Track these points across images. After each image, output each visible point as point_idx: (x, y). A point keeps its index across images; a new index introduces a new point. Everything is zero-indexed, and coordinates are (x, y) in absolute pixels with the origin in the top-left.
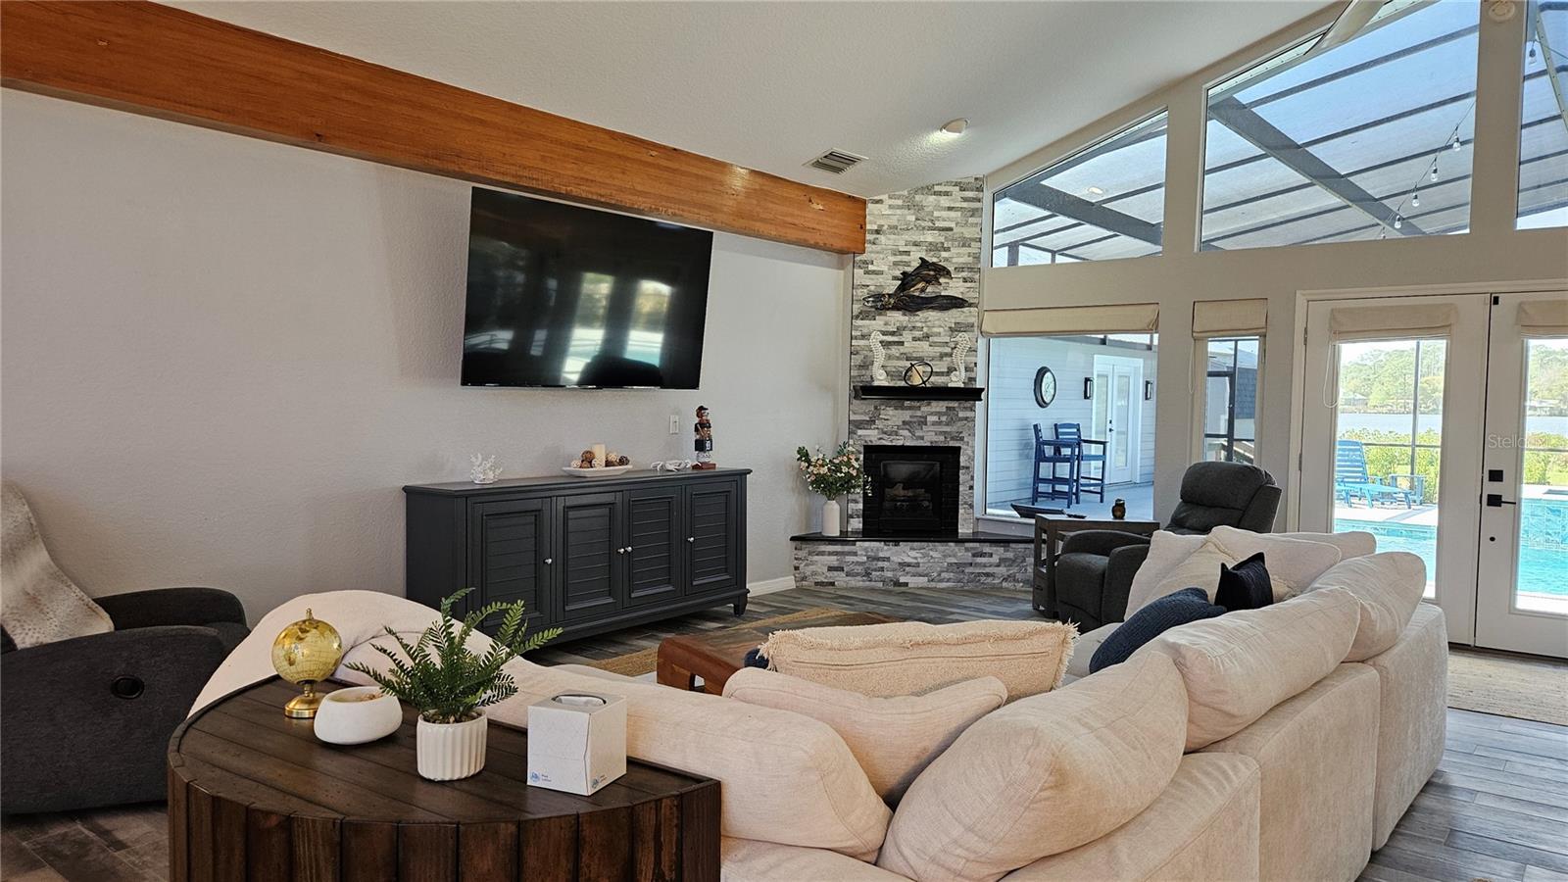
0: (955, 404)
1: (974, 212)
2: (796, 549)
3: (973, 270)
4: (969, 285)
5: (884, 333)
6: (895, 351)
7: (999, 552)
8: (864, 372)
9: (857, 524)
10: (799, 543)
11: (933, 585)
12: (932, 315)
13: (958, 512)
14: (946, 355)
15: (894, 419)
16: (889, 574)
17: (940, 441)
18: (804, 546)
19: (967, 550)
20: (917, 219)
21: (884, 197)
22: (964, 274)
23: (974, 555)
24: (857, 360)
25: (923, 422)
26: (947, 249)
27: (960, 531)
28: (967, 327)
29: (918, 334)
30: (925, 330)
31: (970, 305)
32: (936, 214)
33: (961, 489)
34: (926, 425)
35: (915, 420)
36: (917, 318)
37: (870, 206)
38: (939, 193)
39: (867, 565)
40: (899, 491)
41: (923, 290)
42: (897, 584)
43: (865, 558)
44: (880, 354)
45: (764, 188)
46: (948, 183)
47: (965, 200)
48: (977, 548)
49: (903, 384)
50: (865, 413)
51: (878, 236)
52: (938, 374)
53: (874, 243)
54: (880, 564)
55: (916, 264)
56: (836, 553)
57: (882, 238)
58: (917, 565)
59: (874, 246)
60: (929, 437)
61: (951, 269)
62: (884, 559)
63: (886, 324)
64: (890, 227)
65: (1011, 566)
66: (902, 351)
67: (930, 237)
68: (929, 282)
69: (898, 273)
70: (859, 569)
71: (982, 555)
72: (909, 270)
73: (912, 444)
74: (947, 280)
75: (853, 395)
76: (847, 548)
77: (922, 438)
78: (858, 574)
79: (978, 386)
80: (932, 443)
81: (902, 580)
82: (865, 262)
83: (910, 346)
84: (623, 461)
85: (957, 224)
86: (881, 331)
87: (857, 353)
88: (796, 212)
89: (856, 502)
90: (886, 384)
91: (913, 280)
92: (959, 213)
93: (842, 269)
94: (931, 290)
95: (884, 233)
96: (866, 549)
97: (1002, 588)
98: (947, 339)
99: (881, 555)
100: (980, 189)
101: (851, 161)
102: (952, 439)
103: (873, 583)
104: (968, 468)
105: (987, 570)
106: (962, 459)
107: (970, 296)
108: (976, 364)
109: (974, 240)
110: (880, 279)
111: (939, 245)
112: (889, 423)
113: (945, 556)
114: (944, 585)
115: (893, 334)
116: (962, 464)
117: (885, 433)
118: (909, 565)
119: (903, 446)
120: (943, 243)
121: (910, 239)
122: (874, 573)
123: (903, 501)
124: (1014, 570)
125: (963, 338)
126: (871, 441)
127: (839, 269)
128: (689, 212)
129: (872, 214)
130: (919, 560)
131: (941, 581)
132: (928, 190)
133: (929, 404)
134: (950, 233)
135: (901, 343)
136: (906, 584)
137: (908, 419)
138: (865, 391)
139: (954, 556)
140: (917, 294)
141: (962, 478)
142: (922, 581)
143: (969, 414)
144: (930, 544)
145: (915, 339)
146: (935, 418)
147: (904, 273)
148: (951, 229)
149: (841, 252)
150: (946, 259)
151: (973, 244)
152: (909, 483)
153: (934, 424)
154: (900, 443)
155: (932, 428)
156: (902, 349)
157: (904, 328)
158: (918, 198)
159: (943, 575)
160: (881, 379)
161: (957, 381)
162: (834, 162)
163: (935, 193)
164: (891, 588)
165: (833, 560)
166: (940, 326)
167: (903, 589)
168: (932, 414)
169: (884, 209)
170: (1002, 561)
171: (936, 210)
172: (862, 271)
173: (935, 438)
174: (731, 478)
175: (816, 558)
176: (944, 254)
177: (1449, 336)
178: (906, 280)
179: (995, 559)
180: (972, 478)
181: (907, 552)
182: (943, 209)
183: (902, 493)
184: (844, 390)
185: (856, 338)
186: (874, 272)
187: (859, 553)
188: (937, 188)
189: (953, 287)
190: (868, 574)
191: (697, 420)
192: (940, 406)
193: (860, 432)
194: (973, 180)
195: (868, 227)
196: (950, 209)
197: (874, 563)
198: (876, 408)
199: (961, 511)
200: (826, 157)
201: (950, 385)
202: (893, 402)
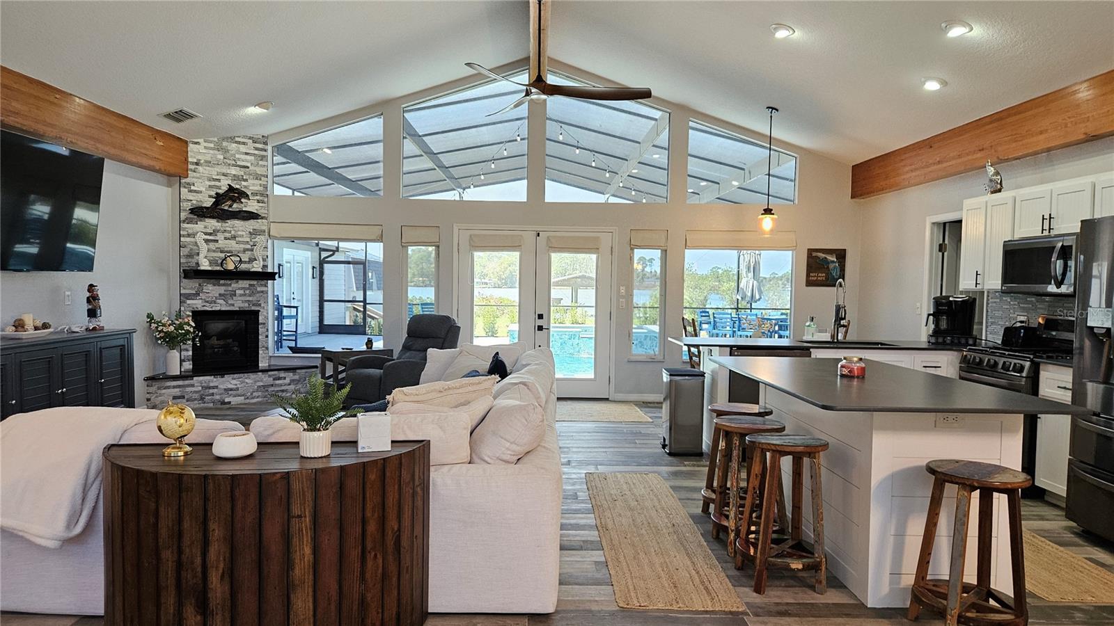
0: (254, 282)
1: (263, 158)
2: (148, 386)
3: (264, 195)
4: (261, 205)
5: (206, 234)
6: (212, 246)
7: (290, 376)
8: (190, 260)
9: (188, 366)
10: (150, 381)
11: (248, 401)
12: (237, 223)
13: (258, 353)
14: (248, 250)
15: (213, 292)
16: (218, 397)
17: (245, 306)
18: (154, 384)
19: (270, 376)
20: (224, 158)
21: (201, 141)
22: (258, 198)
23: (274, 380)
24: (185, 251)
25: (233, 294)
26: (246, 180)
27: (260, 365)
28: (262, 232)
29: (228, 235)
30: (233, 232)
31: (262, 218)
32: (237, 156)
33: (260, 337)
34: (235, 296)
35: (228, 293)
36: (227, 224)
37: (191, 146)
38: (239, 143)
39: (202, 392)
40: (214, 341)
41: (230, 206)
42: (223, 403)
43: (200, 388)
44: (204, 248)
45: (127, 127)
46: (244, 137)
47: (256, 149)
48: (275, 375)
49: (218, 268)
50: (191, 288)
51: (197, 167)
52: (245, 262)
53: (194, 171)
54: (211, 391)
55: (225, 188)
56: (179, 386)
57: (200, 168)
58: (237, 389)
59: (195, 174)
60: (238, 304)
61: (249, 193)
62: (214, 388)
63: (205, 227)
64: (206, 162)
65: (297, 384)
66: (217, 246)
67: (234, 171)
68: (234, 201)
69: (213, 193)
70: (196, 396)
71: (279, 379)
72: (221, 192)
73: (226, 309)
74: (246, 201)
75: (183, 275)
76: (187, 382)
77: (233, 305)
78: (195, 399)
79: (270, 270)
80: (239, 308)
81: (226, 400)
82: (189, 184)
83: (222, 243)
84: (45, 326)
85: (252, 164)
86: (204, 233)
87: (185, 247)
88: (148, 146)
89: (187, 350)
90: (210, 268)
91: (223, 199)
92: (253, 158)
93: (171, 187)
94: (236, 206)
95: (201, 165)
96: (201, 382)
97: (292, 398)
98: (248, 240)
99: (211, 385)
100: (265, 143)
101: (190, 116)
102: (253, 305)
103: (206, 405)
104: (264, 324)
105: (283, 388)
106: (260, 318)
107: (262, 212)
108: (267, 256)
109: (264, 176)
110: (199, 197)
111: (241, 177)
112: (210, 295)
113: (256, 382)
114: (255, 400)
115: (210, 234)
116: (260, 322)
117: (207, 302)
118: (231, 390)
119: (220, 311)
120: (242, 176)
121: (219, 171)
122: (207, 397)
123: (219, 348)
124: (299, 386)
125: (259, 239)
126: (197, 308)
127: (168, 187)
128: (81, 141)
129: (192, 151)
130: (238, 386)
131: (253, 398)
132: (232, 139)
133: (237, 282)
134: (248, 170)
135: (217, 241)
136: (229, 403)
137: (223, 292)
138: (192, 273)
139: (262, 381)
140: (226, 208)
141: (261, 330)
142: (240, 399)
143: (264, 289)
144: (246, 374)
145: (226, 239)
146: (242, 292)
147: (217, 194)
148: (248, 167)
149: (169, 175)
150: (245, 187)
151: (263, 178)
152: (221, 335)
153: (241, 295)
154: (218, 309)
155: (240, 298)
156: (217, 245)
157: (218, 231)
158: (225, 144)
159: (255, 394)
160: (205, 266)
161: (257, 267)
162: (179, 116)
163: (236, 142)
164: (220, 406)
165: (176, 392)
166: (243, 231)
167: (228, 406)
168: (239, 289)
169: (201, 148)
170: (292, 381)
171: (238, 154)
172: (186, 190)
173: (242, 305)
174: (124, 336)
175: (164, 391)
176: (244, 183)
177: (520, 251)
178: (219, 199)
179: (287, 381)
180: (267, 330)
181: (230, 381)
182: (243, 153)
183: (216, 342)
184: (176, 273)
185: (184, 236)
186: (195, 191)
187: (196, 385)
188: (237, 139)
189: (251, 206)
190: (202, 399)
191: (88, 294)
192: (245, 283)
193: (189, 302)
194: (261, 137)
195: (190, 160)
196: (247, 154)
197: (207, 391)
198: (200, 285)
199: (260, 352)
200: (176, 112)
201: (253, 270)
202: (212, 281)
